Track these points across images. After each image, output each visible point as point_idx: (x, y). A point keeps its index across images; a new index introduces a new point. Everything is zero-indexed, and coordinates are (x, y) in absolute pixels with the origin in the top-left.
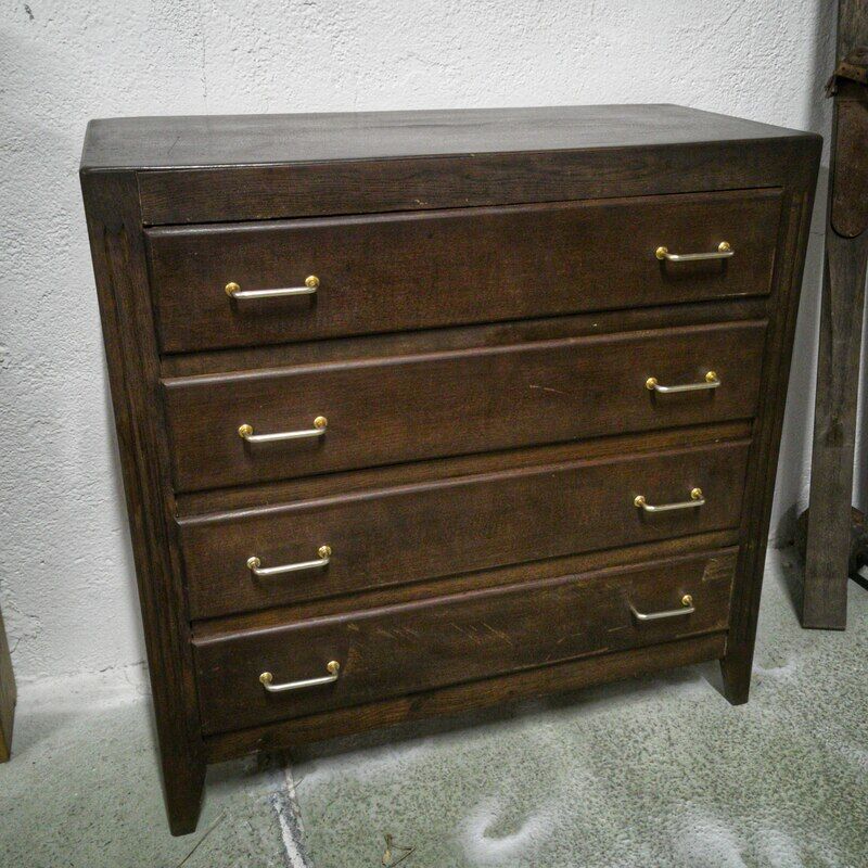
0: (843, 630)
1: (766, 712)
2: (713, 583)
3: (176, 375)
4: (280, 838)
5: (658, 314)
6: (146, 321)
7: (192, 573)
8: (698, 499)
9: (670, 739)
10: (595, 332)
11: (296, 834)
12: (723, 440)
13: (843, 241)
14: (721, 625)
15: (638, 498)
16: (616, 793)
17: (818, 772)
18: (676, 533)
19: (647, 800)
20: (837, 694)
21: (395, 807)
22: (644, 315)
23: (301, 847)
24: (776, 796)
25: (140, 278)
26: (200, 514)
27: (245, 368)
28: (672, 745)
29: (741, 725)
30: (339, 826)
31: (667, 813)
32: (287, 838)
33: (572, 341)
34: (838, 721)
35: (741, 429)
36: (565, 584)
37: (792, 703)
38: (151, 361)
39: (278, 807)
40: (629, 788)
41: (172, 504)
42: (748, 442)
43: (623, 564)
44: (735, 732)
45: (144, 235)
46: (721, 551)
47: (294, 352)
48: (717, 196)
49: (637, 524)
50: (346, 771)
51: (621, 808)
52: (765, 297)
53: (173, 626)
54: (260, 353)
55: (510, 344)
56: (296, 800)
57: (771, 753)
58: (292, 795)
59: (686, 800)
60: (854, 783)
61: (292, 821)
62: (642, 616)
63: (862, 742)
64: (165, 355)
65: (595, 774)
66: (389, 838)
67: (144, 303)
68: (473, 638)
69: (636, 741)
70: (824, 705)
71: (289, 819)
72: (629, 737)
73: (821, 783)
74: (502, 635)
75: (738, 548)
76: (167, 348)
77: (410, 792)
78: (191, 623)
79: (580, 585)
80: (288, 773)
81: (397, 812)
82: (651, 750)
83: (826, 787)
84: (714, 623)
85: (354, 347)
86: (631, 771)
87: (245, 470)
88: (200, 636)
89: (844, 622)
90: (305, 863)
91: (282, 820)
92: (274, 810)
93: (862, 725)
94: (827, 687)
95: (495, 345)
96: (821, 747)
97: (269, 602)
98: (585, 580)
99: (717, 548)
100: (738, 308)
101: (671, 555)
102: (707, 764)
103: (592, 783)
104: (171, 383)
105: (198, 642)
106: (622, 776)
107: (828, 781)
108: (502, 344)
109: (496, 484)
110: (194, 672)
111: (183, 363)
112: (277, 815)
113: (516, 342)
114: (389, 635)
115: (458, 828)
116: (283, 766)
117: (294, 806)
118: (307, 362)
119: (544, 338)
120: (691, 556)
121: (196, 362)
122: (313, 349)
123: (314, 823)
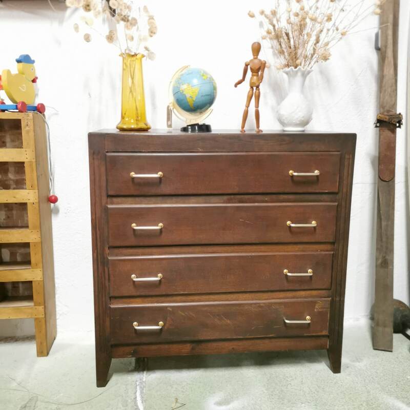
0: (391, 351)
1: (348, 377)
2: (320, 313)
3: (112, 203)
4: (135, 393)
5: (291, 197)
6: (104, 184)
7: (112, 278)
8: (310, 273)
9: (302, 381)
10: (266, 202)
11: (142, 393)
12: (321, 251)
13: (383, 182)
14: (325, 333)
15: (285, 271)
16: (273, 397)
17: (364, 401)
18: (303, 288)
19: (286, 401)
20: (382, 374)
21: (182, 389)
22: (286, 197)
23: (142, 397)
24: (343, 407)
25: (103, 169)
26: (117, 256)
27: (136, 204)
28: (302, 384)
29: (335, 380)
30: (159, 393)
31: (293, 407)
32: (138, 394)
33: (256, 204)
34: (379, 384)
35: (329, 247)
36: (255, 304)
37: (360, 376)
38: (104, 198)
39: (138, 383)
40: (279, 396)
41: (107, 251)
42: (332, 253)
43: (280, 298)
44: (332, 382)
45: (106, 155)
46: (323, 299)
47: (153, 199)
48: (314, 153)
49: (285, 281)
50: (167, 375)
51: (273, 403)
52: (336, 193)
53: (104, 299)
54: (142, 199)
55: (233, 203)
56: (145, 382)
57: (345, 392)
58: (144, 380)
59: (302, 403)
60: (379, 407)
61: (142, 389)
62: (287, 321)
63: (387, 393)
64: (109, 196)
65: (266, 390)
66: (177, 399)
67: (104, 178)
68: (217, 321)
69: (287, 381)
70: (374, 378)
71: (141, 387)
72: (285, 379)
73: (364, 405)
74: (229, 322)
75: (331, 298)
76: (109, 194)
77: (189, 386)
78: (110, 298)
79: (262, 305)
80: (145, 372)
81: (183, 392)
82: (292, 384)
83: (366, 407)
84: (321, 332)
85: (174, 199)
86: (282, 391)
87: (132, 241)
88: (113, 304)
89: (392, 348)
90: (142, 403)
91: (138, 387)
92: (136, 384)
93: (389, 387)
94: (378, 371)
95: (227, 203)
96: (368, 392)
97: (138, 294)
98: (264, 303)
99: (321, 297)
100: (325, 197)
101: (301, 298)
102: (316, 393)
103: (264, 393)
104: (110, 206)
105: (112, 306)
106: (277, 392)
107: (367, 404)
108: (229, 203)
109: (226, 258)
110: (110, 318)
111: (115, 200)
112: (137, 386)
113: (235, 203)
114: (183, 314)
115: (204, 400)
116: (143, 370)
117: (144, 384)
118: (158, 203)
119: (246, 202)
120: (310, 299)
121: (119, 200)
122: (159, 199)
123: (150, 390)
